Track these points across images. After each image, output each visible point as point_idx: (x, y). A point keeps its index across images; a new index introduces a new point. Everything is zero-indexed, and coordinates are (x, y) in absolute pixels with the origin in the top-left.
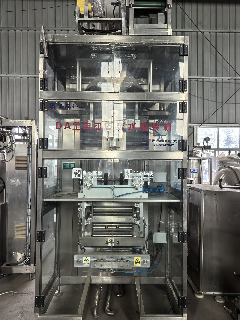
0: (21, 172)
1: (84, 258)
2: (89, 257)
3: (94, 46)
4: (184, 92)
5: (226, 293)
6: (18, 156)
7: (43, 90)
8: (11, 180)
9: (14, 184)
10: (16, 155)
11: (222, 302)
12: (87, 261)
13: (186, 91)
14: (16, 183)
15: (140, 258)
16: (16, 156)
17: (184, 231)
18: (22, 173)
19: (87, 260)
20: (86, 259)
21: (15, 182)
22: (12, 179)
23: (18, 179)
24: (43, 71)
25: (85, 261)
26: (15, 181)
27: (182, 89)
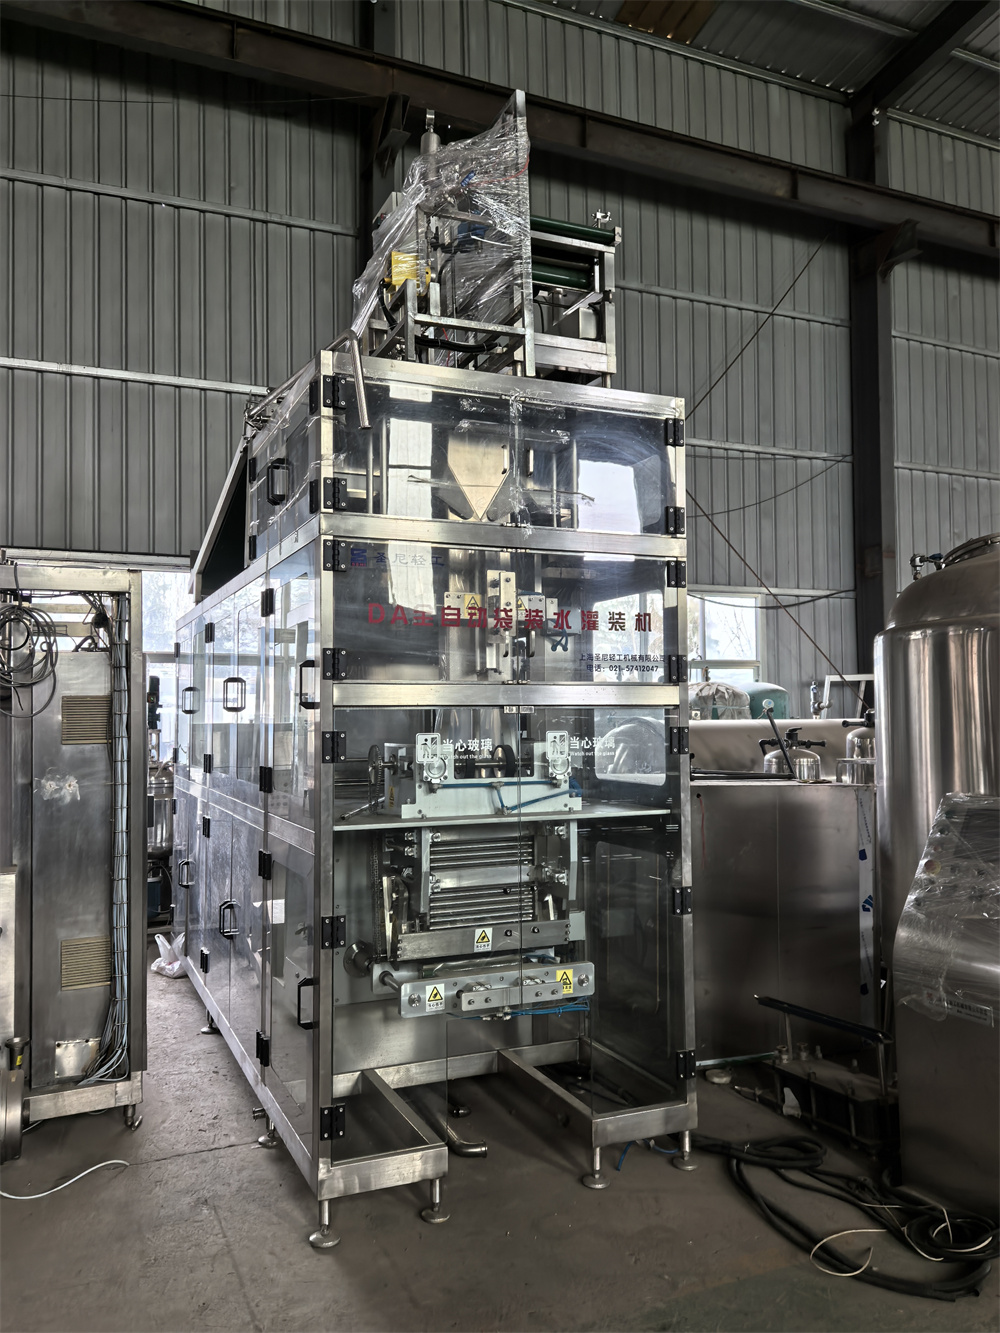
0: (82, 752)
1: (429, 989)
2: (443, 985)
3: (467, 397)
4: (678, 535)
5: (730, 1059)
6: (71, 697)
7: (331, 511)
8: (43, 781)
9: (57, 796)
10: (62, 692)
11: (725, 1080)
12: (438, 997)
13: (683, 533)
14: (62, 793)
15: (570, 973)
16: (63, 697)
17: (684, 885)
18: (88, 755)
19: (436, 995)
20: (435, 991)
21: (61, 789)
22: (48, 780)
23: (72, 778)
24: (332, 457)
25: (432, 998)
26: (62, 784)
27: (675, 529)
